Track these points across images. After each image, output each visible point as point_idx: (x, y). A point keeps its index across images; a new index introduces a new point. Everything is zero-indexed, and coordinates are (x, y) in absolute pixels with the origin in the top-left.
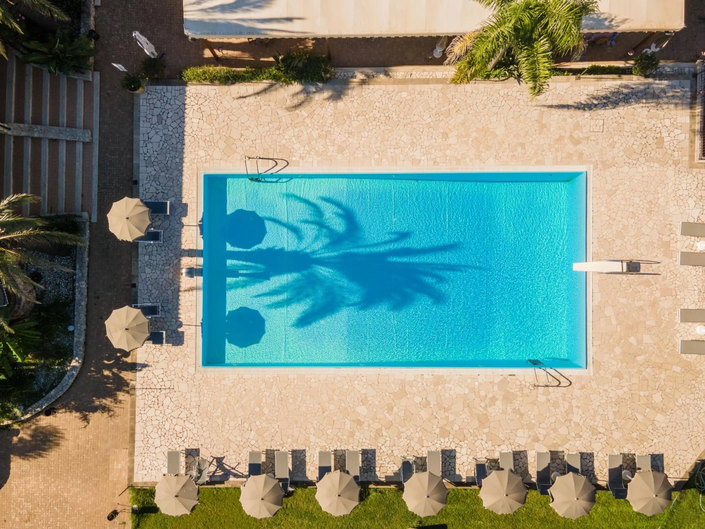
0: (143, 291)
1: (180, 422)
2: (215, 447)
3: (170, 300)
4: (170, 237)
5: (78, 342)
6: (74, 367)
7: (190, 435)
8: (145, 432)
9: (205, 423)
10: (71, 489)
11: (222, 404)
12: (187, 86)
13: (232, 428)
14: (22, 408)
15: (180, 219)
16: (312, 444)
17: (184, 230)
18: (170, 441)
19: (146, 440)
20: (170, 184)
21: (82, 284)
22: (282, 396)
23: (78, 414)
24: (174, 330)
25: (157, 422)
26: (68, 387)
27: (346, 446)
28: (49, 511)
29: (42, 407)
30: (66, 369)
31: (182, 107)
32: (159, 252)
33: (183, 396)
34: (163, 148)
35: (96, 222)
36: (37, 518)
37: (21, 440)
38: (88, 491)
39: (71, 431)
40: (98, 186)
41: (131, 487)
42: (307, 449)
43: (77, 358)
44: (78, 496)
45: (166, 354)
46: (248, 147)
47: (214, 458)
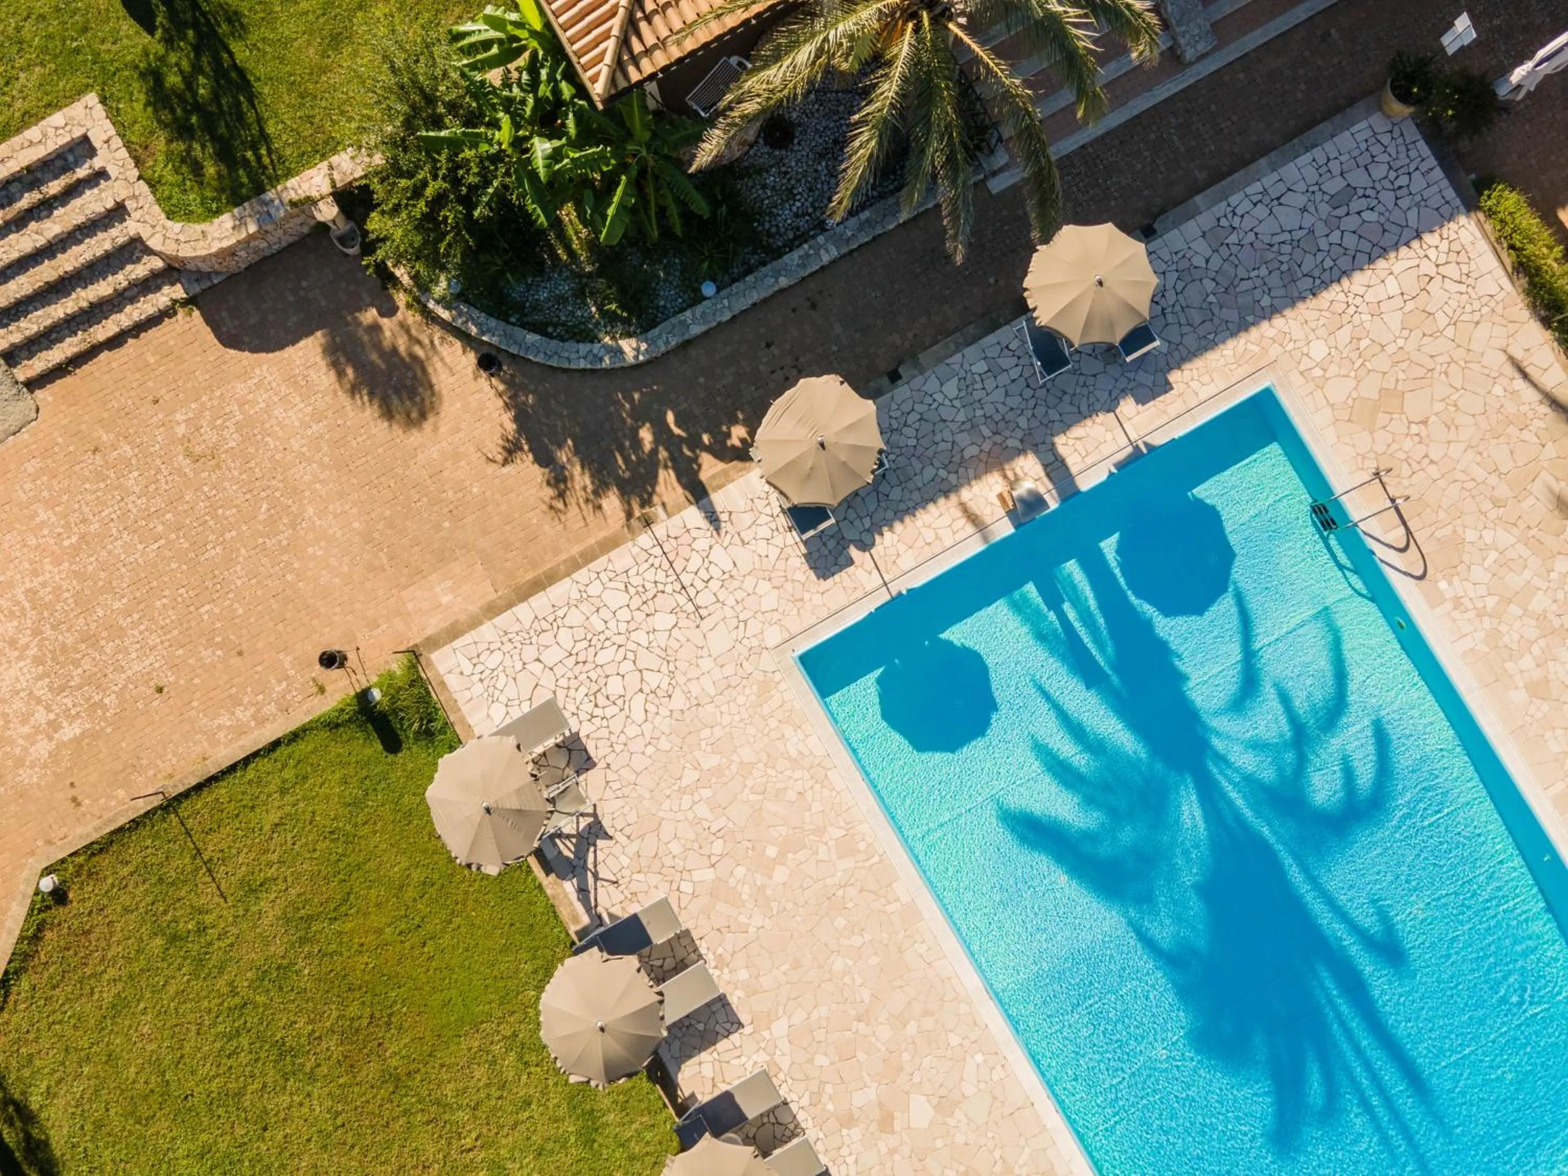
0: (894, 406)
1: (633, 680)
2: (620, 802)
3: (910, 485)
4: (1065, 393)
5: (685, 325)
6: (620, 351)
7: (616, 724)
8: (560, 613)
9: (664, 745)
10: (331, 517)
11: (735, 758)
12: (1468, 217)
13: (690, 815)
14: (457, 289)
15: (1124, 392)
16: (766, 1034)
17: (1102, 418)
18: (574, 684)
19: (546, 626)
20: (1197, 318)
21: (827, 250)
22: (840, 893)
23: (511, 427)
24: (843, 538)
25: (600, 626)
26: (566, 365)
27: (810, 1122)
28: (248, 496)
29: (483, 333)
30: (601, 335)
31: (1406, 233)
32: (1014, 388)
33: (700, 652)
34: (1275, 248)
35: (994, 192)
36: (214, 477)
37: (375, 328)
38: (346, 559)
39: (461, 434)
40: (1083, 147)
41: (414, 656)
42: (747, 1030)
43: (644, 346)
44: (323, 544)
45: (774, 552)
46: (1403, 456)
47: (595, 815)
